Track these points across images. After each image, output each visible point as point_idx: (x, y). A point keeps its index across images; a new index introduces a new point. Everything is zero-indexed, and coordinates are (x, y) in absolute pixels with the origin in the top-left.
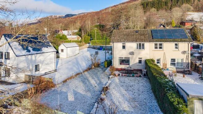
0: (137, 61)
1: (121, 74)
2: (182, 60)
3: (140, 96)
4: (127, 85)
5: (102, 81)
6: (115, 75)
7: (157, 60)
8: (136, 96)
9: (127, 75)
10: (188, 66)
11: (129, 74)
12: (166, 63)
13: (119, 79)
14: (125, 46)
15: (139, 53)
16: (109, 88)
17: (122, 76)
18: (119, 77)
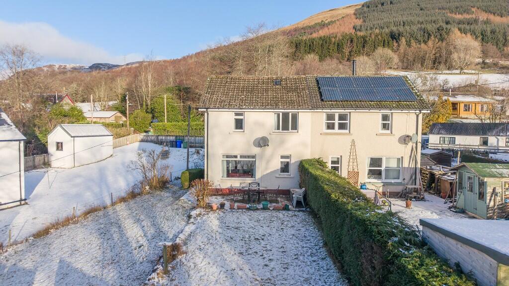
0: (276, 164)
1: (227, 205)
2: (400, 160)
3: (290, 271)
4: (247, 236)
5: (166, 229)
6: (209, 207)
7: (333, 162)
8: (274, 274)
9: (248, 206)
10: (414, 178)
11: (254, 201)
12: (356, 170)
13: (221, 220)
14: (241, 120)
15: (282, 142)
16: (184, 248)
17: (232, 208)
18: (222, 214)
